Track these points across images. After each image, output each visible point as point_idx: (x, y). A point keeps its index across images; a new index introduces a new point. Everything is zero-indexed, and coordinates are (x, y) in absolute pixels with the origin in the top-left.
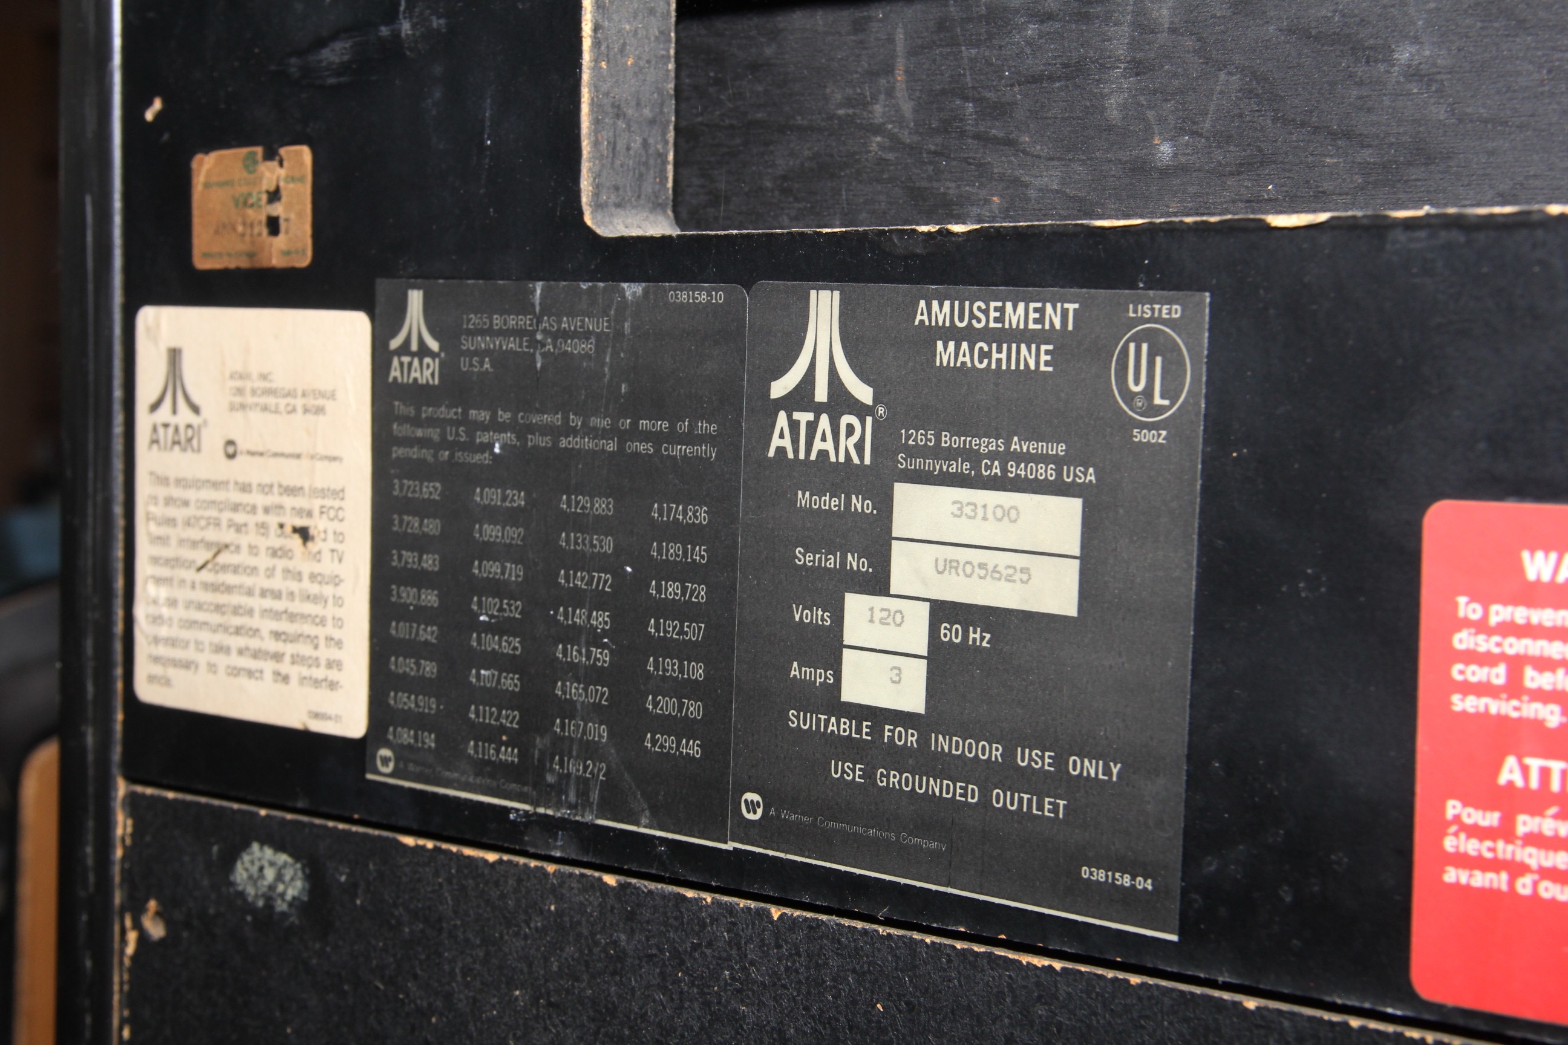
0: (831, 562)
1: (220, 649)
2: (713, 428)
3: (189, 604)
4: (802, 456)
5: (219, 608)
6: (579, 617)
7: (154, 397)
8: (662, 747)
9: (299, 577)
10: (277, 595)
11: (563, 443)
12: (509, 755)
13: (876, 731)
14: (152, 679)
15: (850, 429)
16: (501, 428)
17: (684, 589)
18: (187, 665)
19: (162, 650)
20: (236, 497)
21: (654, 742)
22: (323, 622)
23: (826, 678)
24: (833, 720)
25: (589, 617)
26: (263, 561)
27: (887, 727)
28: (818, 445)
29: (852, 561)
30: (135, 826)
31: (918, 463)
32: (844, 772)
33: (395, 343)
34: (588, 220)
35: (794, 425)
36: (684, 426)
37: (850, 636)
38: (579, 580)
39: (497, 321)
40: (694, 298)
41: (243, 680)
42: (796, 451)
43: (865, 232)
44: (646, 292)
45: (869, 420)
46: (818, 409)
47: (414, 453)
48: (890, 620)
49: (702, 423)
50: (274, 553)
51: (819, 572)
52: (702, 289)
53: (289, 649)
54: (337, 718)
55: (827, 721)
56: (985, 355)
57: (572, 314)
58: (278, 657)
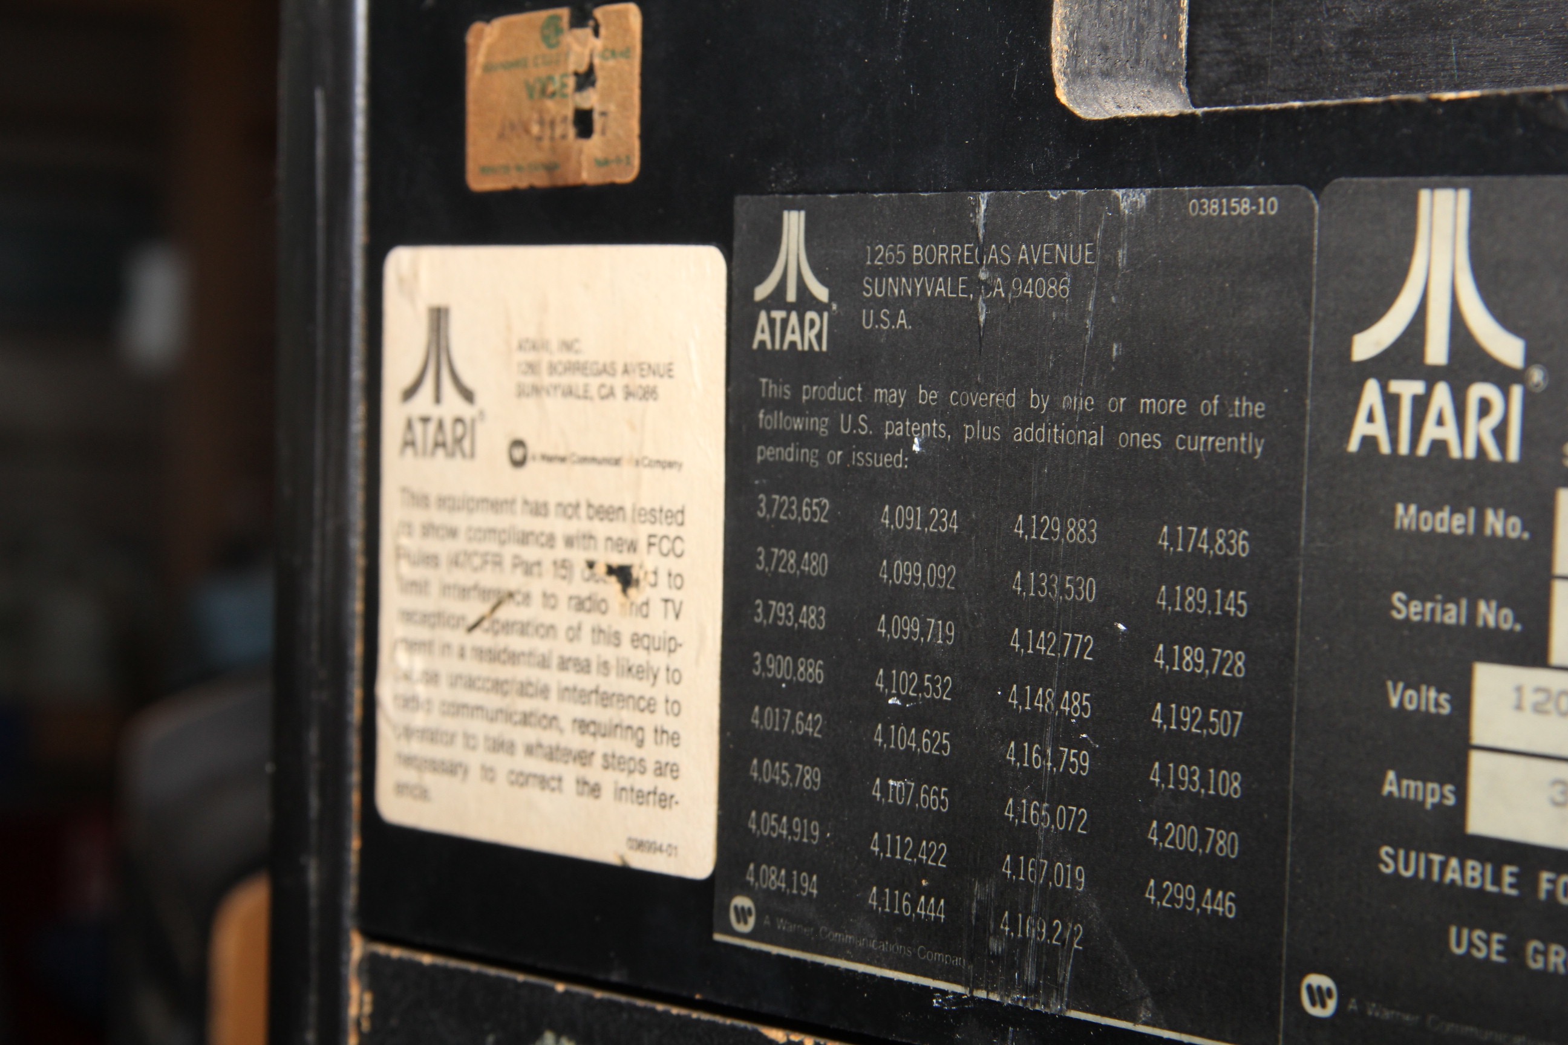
0: (1452, 615)
1: (500, 746)
2: (1258, 409)
3: (455, 680)
4: (1404, 449)
5: (498, 686)
6: (1043, 700)
7: (408, 379)
8: (1172, 900)
9: (615, 639)
10: (583, 667)
11: (1020, 435)
12: (931, 909)
13: (1527, 881)
14: (401, 789)
15: (1485, 408)
16: (923, 414)
17: (1210, 658)
18: (452, 769)
19: (417, 748)
20: (525, 522)
21: (1160, 893)
22: (650, 706)
23: (1443, 796)
24: (1454, 862)
25: (1059, 699)
26: (564, 617)
27: (1545, 876)
28: (1430, 432)
29: (1488, 614)
30: (376, 1003)
32: (1471, 944)
33: (761, 292)
34: (1062, 95)
35: (1391, 403)
36: (1212, 406)
37: (1480, 733)
38: (1043, 644)
39: (918, 252)
40: (1230, 209)
41: (533, 792)
42: (1394, 441)
43: (1513, 97)
44: (1152, 202)
45: (1517, 392)
46: (1431, 376)
47: (789, 454)
48: (1550, 706)
49: (1241, 401)
50: (580, 604)
51: (1431, 630)
52: (1242, 195)
53: (601, 746)
54: (671, 850)
55: (1444, 866)
57: (1034, 240)
58: (583, 758)
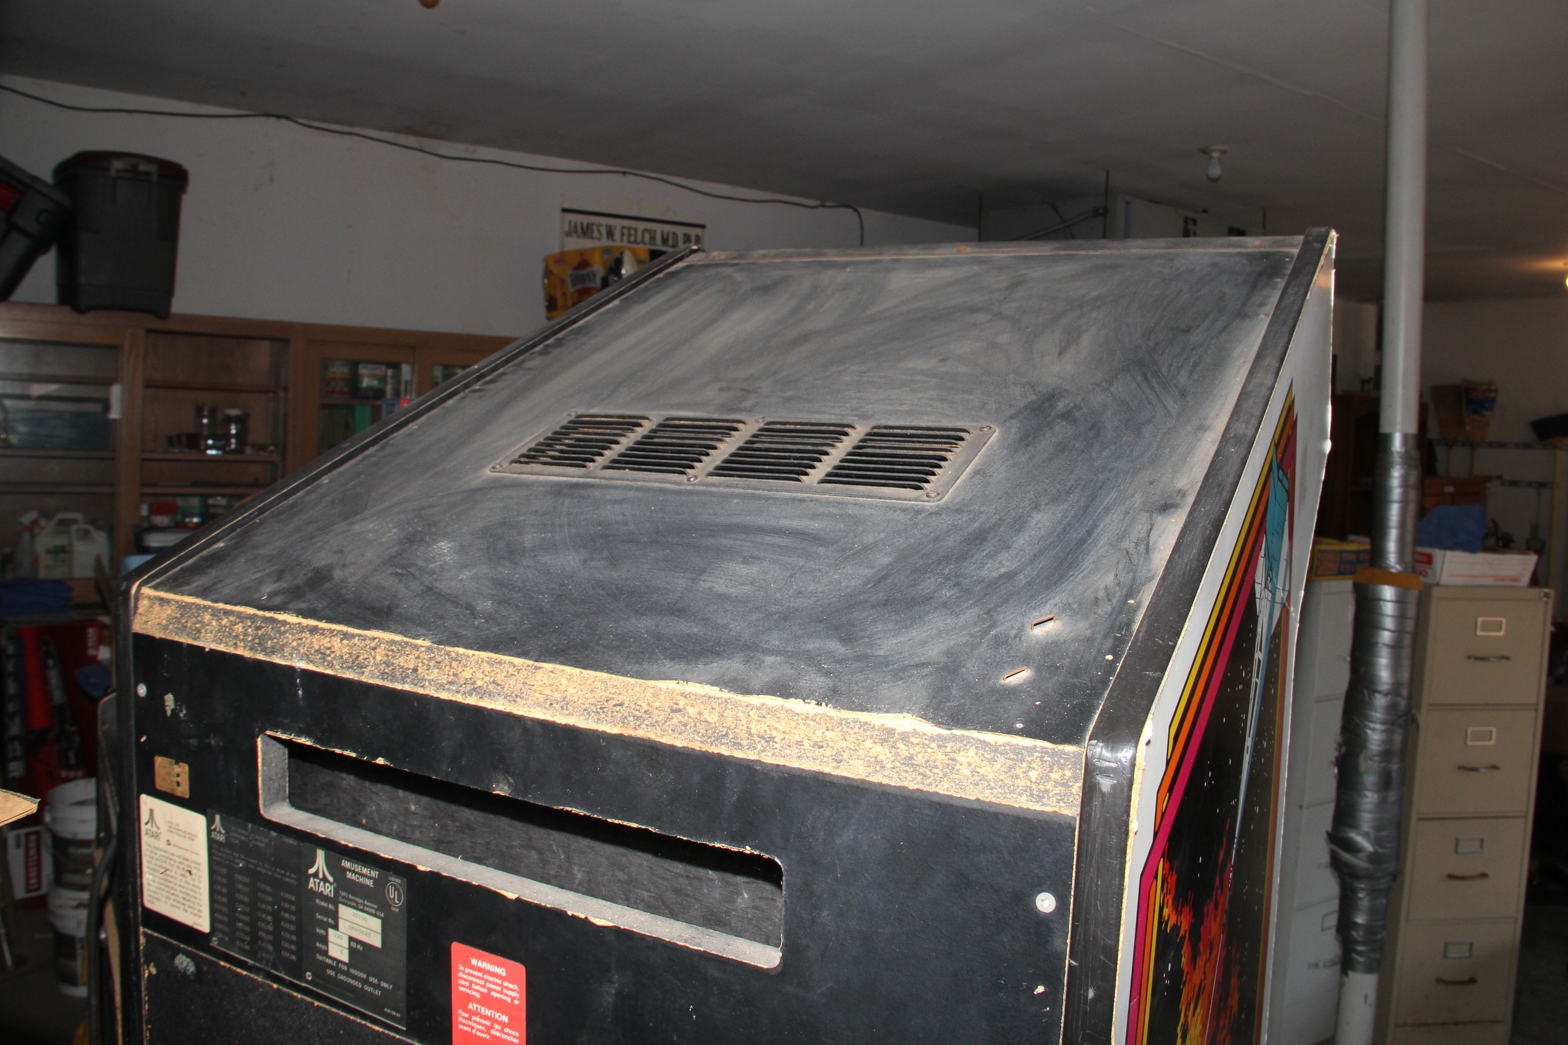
0: (325, 919)
1: (168, 898)
2: (295, 876)
3: (159, 883)
4: (317, 891)
5: (167, 886)
6: (264, 916)
7: (146, 821)
8: (286, 955)
9: (189, 884)
10: (183, 887)
11: (258, 869)
12: (247, 948)
13: (337, 965)
14: (149, 901)
15: (328, 887)
16: (242, 860)
17: (290, 917)
18: (159, 900)
19: (151, 893)
20: (171, 856)
21: (284, 954)
22: (196, 898)
23: (325, 949)
24: (327, 959)
25: (267, 917)
26: (179, 877)
27: (340, 964)
28: (320, 889)
29: (330, 921)
30: (146, 940)
31: (344, 900)
32: (330, 972)
33: (213, 827)
34: (262, 812)
35: (315, 882)
36: (288, 874)
37: (331, 939)
38: (263, 906)
39: (240, 830)
41: (174, 908)
42: (315, 889)
44: (277, 836)
45: (332, 887)
47: (219, 860)
49: (292, 875)
50: (182, 875)
51: (322, 921)
53: (188, 903)
54: (201, 926)
56: (358, 878)
57: (258, 836)
58: (184, 905)
